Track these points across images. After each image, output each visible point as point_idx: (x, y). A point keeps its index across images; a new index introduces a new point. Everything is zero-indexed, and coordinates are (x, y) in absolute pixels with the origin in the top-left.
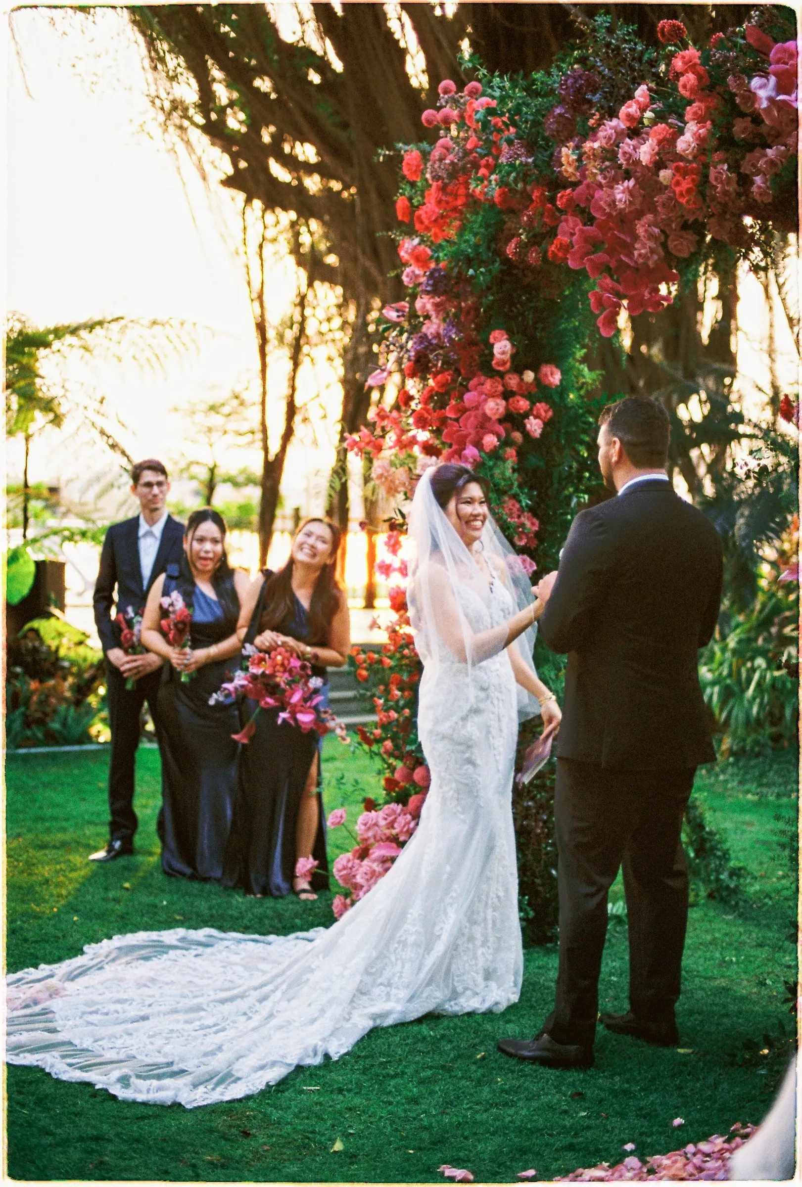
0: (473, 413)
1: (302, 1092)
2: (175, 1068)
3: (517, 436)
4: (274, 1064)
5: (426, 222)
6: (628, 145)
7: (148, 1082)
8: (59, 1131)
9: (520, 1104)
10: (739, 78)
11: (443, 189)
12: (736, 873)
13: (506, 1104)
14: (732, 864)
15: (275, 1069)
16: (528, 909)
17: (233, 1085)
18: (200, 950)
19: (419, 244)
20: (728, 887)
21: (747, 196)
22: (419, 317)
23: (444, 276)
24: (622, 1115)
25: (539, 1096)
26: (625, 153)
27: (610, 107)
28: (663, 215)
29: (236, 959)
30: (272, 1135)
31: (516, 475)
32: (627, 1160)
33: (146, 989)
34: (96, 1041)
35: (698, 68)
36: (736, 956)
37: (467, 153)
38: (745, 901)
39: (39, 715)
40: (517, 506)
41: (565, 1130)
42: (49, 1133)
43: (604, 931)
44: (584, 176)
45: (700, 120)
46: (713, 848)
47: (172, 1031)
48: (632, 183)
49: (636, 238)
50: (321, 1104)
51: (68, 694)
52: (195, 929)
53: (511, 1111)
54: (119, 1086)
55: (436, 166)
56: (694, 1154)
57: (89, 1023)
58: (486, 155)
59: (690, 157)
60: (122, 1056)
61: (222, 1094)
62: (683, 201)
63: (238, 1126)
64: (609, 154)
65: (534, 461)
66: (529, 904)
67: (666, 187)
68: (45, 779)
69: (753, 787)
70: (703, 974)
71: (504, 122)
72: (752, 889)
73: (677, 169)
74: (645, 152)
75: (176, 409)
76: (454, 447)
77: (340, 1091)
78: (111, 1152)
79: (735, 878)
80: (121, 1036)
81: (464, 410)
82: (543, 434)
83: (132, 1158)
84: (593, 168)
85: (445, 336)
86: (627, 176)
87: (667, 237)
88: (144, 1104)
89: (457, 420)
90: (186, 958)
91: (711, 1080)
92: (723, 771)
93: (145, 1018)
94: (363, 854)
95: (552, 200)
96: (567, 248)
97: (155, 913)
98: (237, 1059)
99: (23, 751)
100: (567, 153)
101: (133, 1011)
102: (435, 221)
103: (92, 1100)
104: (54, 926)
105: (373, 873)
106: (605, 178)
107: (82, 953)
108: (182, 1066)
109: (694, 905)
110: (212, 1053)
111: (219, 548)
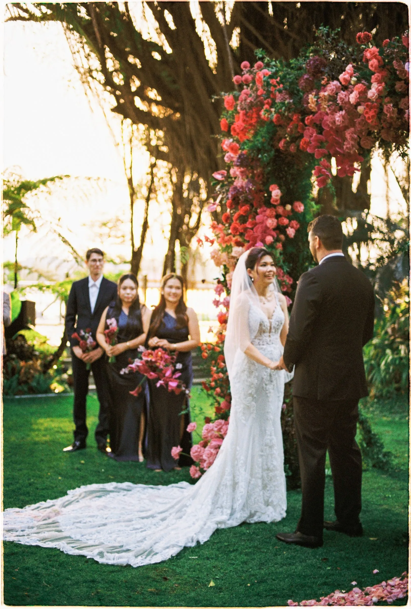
0: (260, 225)
1: (189, 559)
2: (124, 548)
3: (282, 237)
4: (174, 546)
5: (238, 131)
6: (342, 94)
7: (113, 555)
8: (73, 578)
9: (297, 564)
10: (399, 62)
11: (246, 114)
12: (387, 454)
13: (290, 564)
14: (385, 450)
15: (175, 548)
16: (289, 471)
17: (155, 556)
18: (125, 492)
19: (233, 142)
20: (382, 462)
21: (402, 119)
22: (231, 178)
23: (246, 158)
24: (348, 569)
25: (306, 560)
26: (341, 98)
27: (333, 75)
28: (358, 127)
29: (143, 496)
30: (178, 579)
31: (282, 257)
32: (354, 589)
33: (102, 511)
34: (83, 536)
35: (377, 57)
36: (391, 494)
37: (258, 96)
38: (392, 468)
39: (24, 379)
40: (282, 271)
41: (322, 576)
42: (68, 579)
43: (324, 482)
44: (319, 109)
45: (379, 82)
46: (376, 442)
47: (119, 531)
48: (343, 112)
49: (344, 139)
50: (199, 564)
51: (39, 368)
52: (121, 482)
53: (294, 567)
54: (98, 557)
55: (243, 103)
56: (386, 586)
57: (77, 527)
58: (267, 98)
59: (374, 100)
60: (97, 543)
61: (150, 560)
62: (369, 121)
63: (161, 575)
64: (333, 98)
65: (290, 249)
66: (289, 469)
67: (360, 115)
68: (31, 410)
69: (387, 414)
70: (376, 503)
71: (277, 82)
72: (394, 463)
73: (367, 106)
74: (353, 98)
75: (84, 225)
76: (251, 242)
77: (208, 559)
78: (101, 587)
79: (386, 457)
80: (95, 534)
81: (255, 224)
82: (295, 236)
83: (111, 591)
84: (324, 105)
85: (246, 187)
86: (341, 109)
87: (360, 139)
88: (113, 565)
89: (252, 229)
90: (119, 496)
91: (389, 551)
92: (372, 406)
93: (105, 525)
94: (205, 445)
95: (303, 120)
96: (308, 144)
97: (99, 475)
98: (155, 544)
99: (17, 397)
100: (311, 97)
101: (99, 521)
102: (242, 130)
103: (86, 564)
104: (50, 481)
105: (211, 454)
106: (330, 110)
107: (67, 494)
108: (128, 547)
109: (365, 471)
110: (141, 541)
111: (134, 292)
